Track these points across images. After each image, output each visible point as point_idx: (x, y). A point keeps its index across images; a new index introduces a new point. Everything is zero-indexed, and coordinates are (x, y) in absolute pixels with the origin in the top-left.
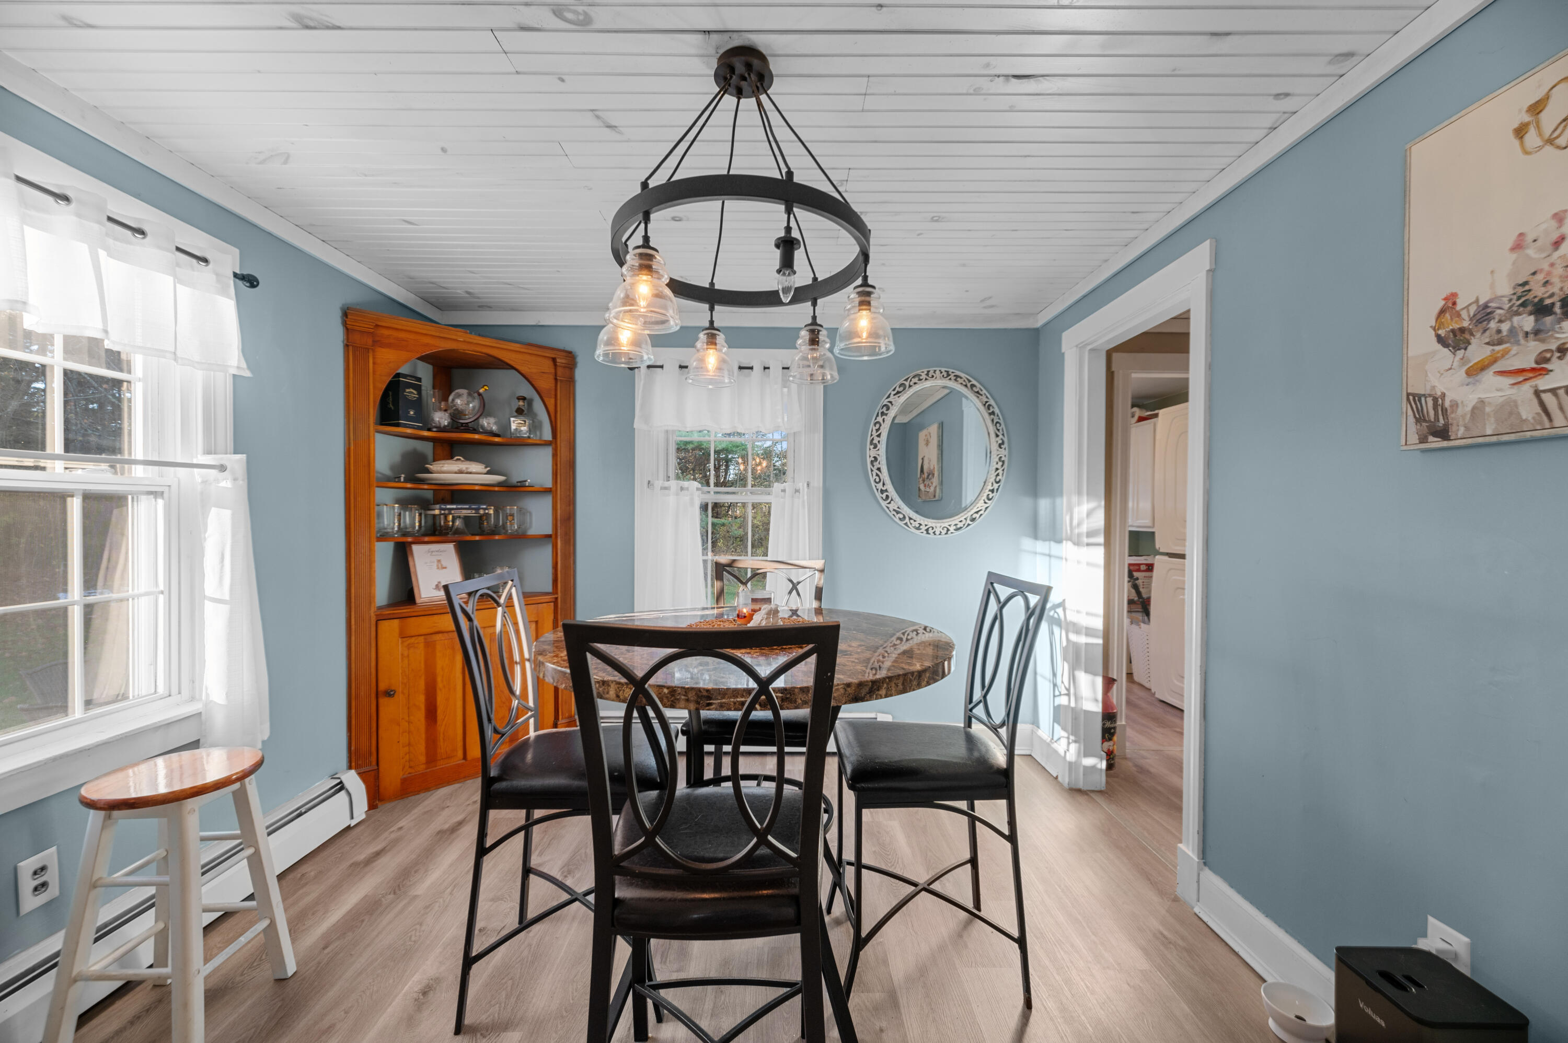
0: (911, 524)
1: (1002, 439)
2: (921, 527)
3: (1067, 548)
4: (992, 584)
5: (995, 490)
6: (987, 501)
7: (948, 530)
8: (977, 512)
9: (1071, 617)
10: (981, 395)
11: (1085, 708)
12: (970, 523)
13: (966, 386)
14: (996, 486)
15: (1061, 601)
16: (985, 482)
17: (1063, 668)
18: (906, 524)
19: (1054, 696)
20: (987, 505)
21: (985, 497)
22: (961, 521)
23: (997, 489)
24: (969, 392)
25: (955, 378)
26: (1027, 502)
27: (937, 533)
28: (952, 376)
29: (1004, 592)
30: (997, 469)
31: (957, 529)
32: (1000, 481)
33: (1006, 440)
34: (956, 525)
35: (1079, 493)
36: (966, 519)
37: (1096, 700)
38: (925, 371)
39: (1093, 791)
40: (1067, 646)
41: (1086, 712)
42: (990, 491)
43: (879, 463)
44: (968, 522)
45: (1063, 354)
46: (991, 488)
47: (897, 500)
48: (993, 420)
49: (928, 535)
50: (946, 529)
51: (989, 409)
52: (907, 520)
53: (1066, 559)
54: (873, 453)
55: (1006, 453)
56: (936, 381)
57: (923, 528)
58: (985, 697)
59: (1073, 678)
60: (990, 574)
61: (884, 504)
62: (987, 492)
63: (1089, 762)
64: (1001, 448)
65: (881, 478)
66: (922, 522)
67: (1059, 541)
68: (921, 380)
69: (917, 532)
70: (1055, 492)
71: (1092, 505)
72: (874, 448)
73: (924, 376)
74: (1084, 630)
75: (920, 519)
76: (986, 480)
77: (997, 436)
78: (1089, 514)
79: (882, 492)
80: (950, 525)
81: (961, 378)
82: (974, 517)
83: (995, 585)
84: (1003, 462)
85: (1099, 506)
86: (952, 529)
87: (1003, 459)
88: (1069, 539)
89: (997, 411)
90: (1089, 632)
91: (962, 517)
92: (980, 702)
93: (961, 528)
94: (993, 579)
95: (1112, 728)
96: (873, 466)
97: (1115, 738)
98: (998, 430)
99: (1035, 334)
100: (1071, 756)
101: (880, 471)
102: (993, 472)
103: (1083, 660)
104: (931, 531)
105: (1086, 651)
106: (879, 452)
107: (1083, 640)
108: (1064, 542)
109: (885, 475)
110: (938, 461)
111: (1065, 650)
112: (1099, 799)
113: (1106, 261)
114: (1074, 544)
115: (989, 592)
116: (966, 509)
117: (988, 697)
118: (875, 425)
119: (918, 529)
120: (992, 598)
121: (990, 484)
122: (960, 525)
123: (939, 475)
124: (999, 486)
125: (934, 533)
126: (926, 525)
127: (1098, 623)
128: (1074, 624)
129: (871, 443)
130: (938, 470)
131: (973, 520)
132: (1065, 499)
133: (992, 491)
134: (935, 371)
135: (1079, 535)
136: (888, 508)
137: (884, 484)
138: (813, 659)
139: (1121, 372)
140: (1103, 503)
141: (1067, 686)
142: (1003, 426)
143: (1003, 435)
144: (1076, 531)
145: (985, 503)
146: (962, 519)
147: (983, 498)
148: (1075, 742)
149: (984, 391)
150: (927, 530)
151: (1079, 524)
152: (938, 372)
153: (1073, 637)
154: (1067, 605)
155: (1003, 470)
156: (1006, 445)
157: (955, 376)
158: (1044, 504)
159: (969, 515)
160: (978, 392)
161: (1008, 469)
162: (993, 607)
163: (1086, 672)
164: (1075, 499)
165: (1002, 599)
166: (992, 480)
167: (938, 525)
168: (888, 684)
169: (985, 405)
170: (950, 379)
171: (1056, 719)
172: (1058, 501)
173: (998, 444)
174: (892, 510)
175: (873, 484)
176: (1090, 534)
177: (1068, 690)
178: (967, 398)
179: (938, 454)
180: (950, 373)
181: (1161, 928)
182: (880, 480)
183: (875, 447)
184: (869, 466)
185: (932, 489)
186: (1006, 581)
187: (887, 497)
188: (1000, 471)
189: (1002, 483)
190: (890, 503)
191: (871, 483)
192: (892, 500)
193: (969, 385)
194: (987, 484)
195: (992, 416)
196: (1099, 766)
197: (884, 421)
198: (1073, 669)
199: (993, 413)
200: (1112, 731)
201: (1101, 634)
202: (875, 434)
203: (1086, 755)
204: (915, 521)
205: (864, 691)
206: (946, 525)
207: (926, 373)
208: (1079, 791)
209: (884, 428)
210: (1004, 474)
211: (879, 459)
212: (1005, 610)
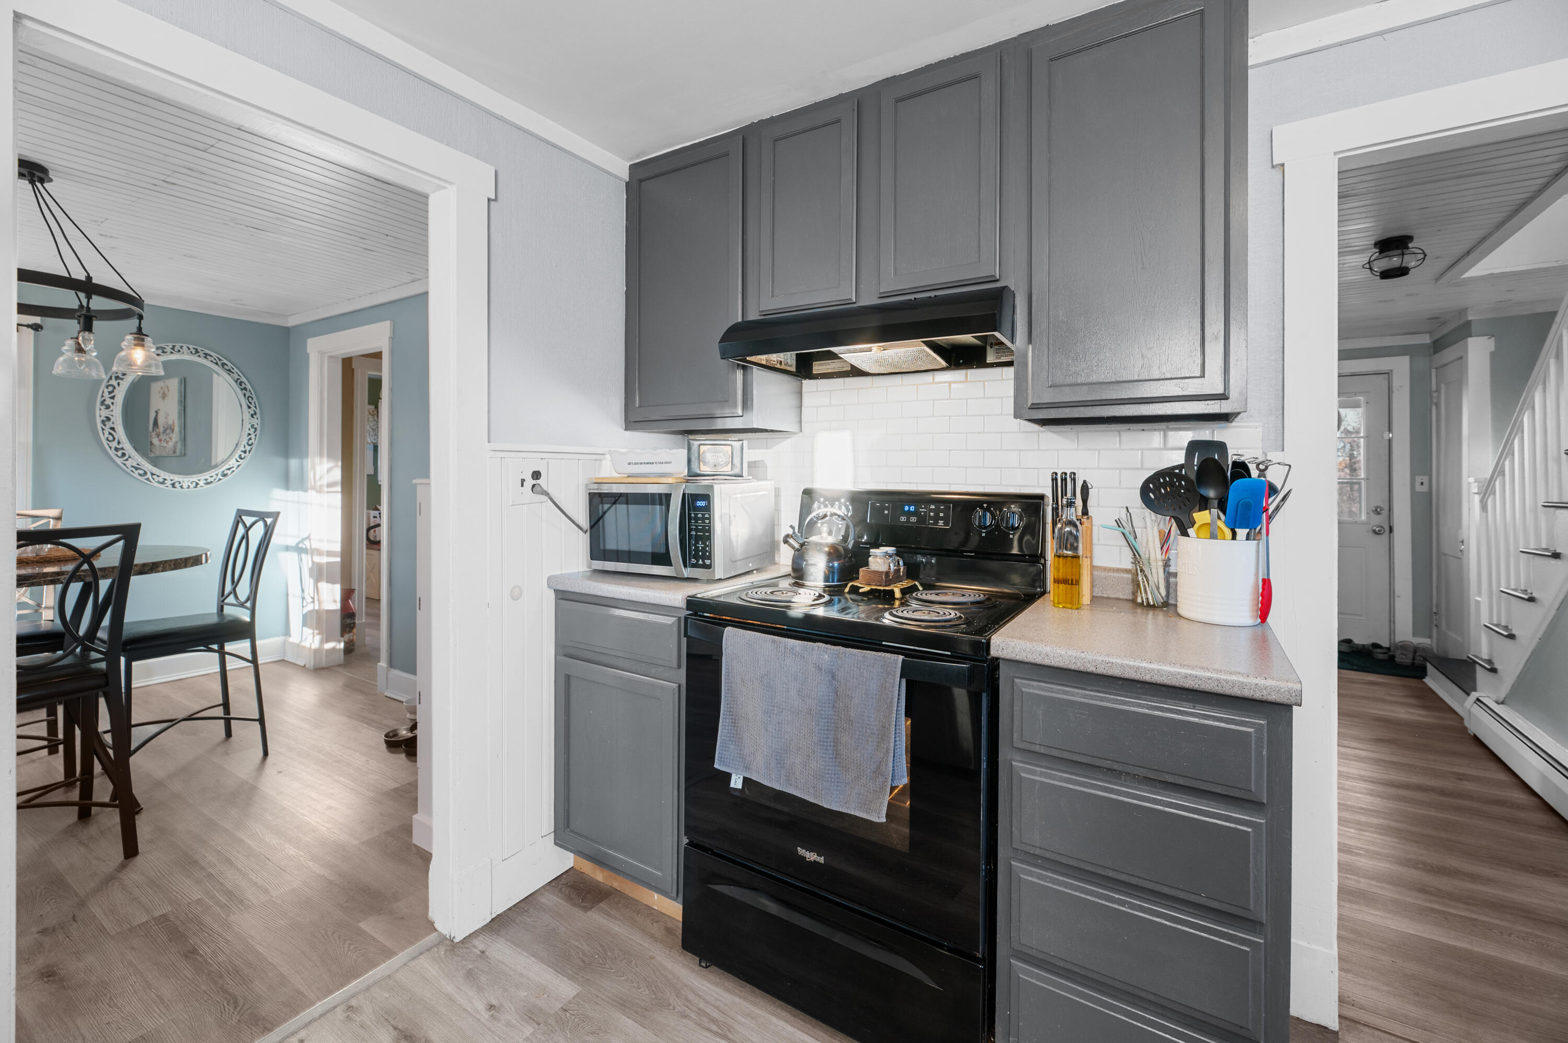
0: (153, 479)
1: (254, 411)
2: (166, 482)
3: (312, 494)
4: (240, 517)
5: (248, 451)
6: (239, 460)
7: (197, 484)
8: (229, 469)
9: (315, 545)
10: (233, 373)
11: (326, 608)
12: (221, 478)
13: (217, 364)
14: (248, 448)
15: (308, 535)
16: (237, 445)
17: (309, 583)
18: (148, 479)
19: (303, 607)
20: (238, 463)
21: (237, 456)
22: (212, 477)
23: (250, 451)
24: (220, 369)
25: (204, 355)
26: (279, 461)
27: (185, 486)
28: (201, 354)
29: (248, 520)
30: (249, 434)
31: (207, 483)
32: (252, 444)
33: (258, 411)
34: (206, 480)
35: (321, 455)
36: (217, 475)
37: (335, 601)
38: (171, 345)
39: (332, 666)
40: (312, 567)
41: (328, 611)
42: (242, 451)
43: (113, 423)
44: (220, 476)
45: (309, 354)
46: (244, 450)
47: (136, 457)
48: (245, 395)
49: (174, 489)
50: (195, 483)
51: (241, 385)
52: (149, 475)
53: (311, 504)
54: (105, 413)
55: (259, 421)
56: (183, 356)
57: (169, 483)
58: (234, 589)
59: (317, 589)
60: (239, 510)
61: (119, 461)
62: (239, 452)
63: (329, 646)
64: (253, 417)
65: (115, 437)
66: (166, 477)
67: (306, 490)
68: (165, 352)
69: (162, 486)
70: (303, 454)
71: (331, 464)
72: (106, 409)
73: (168, 349)
74: (325, 553)
75: (163, 474)
76: (238, 443)
77: (249, 407)
78: (329, 470)
79: (117, 449)
80: (199, 480)
81: (211, 356)
82: (225, 472)
83: (243, 517)
84: (256, 429)
85: (337, 466)
86: (201, 483)
87: (255, 426)
88: (314, 488)
89: (249, 387)
90: (330, 554)
91: (213, 473)
92: (230, 593)
93: (211, 482)
94: (240, 514)
95: (351, 624)
96: (105, 425)
97: (355, 630)
98: (251, 403)
99: (286, 331)
100: (316, 644)
101: (115, 431)
102: (246, 436)
103: (325, 574)
104: (177, 485)
105: (327, 568)
106: (114, 413)
107: (324, 560)
108: (309, 491)
109: (121, 433)
110: (180, 417)
111: (311, 570)
112: (340, 670)
113: (337, 303)
114: (317, 492)
115: (238, 522)
116: (216, 466)
117: (237, 589)
118: (107, 387)
119: (163, 483)
120: (240, 525)
121: (243, 446)
122: (212, 479)
123: (181, 431)
124: (251, 449)
125: (182, 487)
126: (172, 480)
127: (337, 547)
128: (317, 550)
129: (103, 403)
130: (180, 426)
131: (225, 475)
132: (310, 459)
133: (245, 452)
134: (181, 347)
135: (321, 486)
136: (124, 464)
137: (119, 443)
138: (121, 543)
139: (359, 370)
140: (340, 464)
141: (312, 596)
142: (255, 399)
143: (256, 407)
144: (318, 483)
145: (237, 461)
146: (213, 474)
147: (235, 457)
148: (319, 634)
149: (236, 370)
150: (173, 485)
151: (320, 478)
152: (185, 348)
153: (317, 559)
154: (312, 537)
155: (256, 436)
156: (258, 415)
157: (204, 354)
158: (294, 463)
159: (220, 471)
160: (229, 370)
161: (260, 434)
162: (241, 530)
163: (327, 582)
164: (317, 460)
165: (248, 525)
166: (245, 442)
167: (186, 480)
168: (164, 565)
169: (236, 382)
170: (199, 356)
171: (305, 624)
172: (305, 461)
173: (250, 415)
174: (129, 466)
175: (105, 442)
176: (330, 485)
177: (313, 598)
178: (218, 374)
179: (180, 410)
180: (199, 350)
181: (361, 706)
182: (114, 439)
183: (108, 407)
184: (99, 425)
185: (171, 444)
186: (250, 513)
187: (124, 455)
188: (253, 436)
189: (254, 447)
190: (127, 460)
191: (102, 443)
192: (130, 457)
193: (220, 363)
194: (239, 445)
195: (244, 391)
196: (338, 647)
197: (119, 384)
198: (317, 581)
199: (245, 389)
200: (352, 625)
201: (339, 554)
202: (106, 395)
203: (328, 641)
204: (158, 476)
205: (146, 569)
206: (195, 479)
207: (171, 347)
208: (323, 669)
209: (120, 391)
210: (257, 438)
211: (112, 419)
212: (250, 532)
